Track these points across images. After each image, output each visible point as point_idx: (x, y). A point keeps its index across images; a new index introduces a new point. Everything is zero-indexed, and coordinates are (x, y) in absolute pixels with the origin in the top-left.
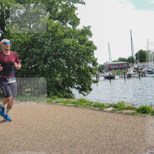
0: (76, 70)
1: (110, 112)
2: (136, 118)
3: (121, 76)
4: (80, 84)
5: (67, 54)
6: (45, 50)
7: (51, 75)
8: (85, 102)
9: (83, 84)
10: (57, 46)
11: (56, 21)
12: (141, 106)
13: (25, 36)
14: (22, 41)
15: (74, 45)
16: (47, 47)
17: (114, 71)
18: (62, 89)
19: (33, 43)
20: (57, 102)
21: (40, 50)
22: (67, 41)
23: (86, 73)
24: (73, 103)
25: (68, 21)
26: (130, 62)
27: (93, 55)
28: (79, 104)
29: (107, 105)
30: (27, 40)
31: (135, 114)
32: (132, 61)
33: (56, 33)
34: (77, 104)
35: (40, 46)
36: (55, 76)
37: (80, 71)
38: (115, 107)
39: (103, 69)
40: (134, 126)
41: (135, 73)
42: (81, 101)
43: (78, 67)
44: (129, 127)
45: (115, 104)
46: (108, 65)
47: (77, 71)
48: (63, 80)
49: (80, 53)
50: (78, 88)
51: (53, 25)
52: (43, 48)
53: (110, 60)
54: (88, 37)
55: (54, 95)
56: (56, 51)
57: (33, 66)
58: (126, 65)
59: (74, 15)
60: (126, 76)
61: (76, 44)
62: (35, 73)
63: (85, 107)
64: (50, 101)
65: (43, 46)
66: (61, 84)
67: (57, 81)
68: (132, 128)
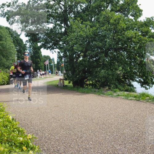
0: (137, 63)
4: (142, 77)
5: (128, 47)
6: (107, 43)
7: (112, 68)
8: (148, 96)
9: (145, 78)
10: (119, 38)
11: (117, 13)
13: (87, 29)
14: (84, 34)
15: (137, 37)
16: (109, 40)
18: (123, 82)
19: (95, 36)
20: (118, 95)
21: (102, 43)
22: (129, 33)
24: (135, 97)
25: (130, 13)
28: (141, 98)
30: (88, 33)
33: (118, 25)
34: (139, 98)
35: (102, 39)
36: (116, 69)
37: (142, 64)
42: (143, 94)
43: (140, 60)
47: (139, 65)
48: (124, 73)
49: (142, 45)
50: (139, 82)
51: (115, 18)
52: (105, 41)
54: (150, 28)
55: (115, 88)
56: (117, 43)
57: (95, 59)
59: (137, 6)
61: (138, 36)
62: (96, 66)
63: (148, 101)
64: (111, 94)
65: (105, 39)
66: (122, 77)
67: (118, 74)
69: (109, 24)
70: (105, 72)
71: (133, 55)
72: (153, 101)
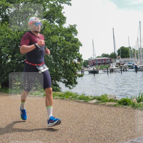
0: (62, 65)
1: (94, 104)
2: (118, 109)
3: (104, 71)
4: (66, 78)
5: (54, 51)
8: (71, 95)
9: (69, 78)
11: (44, 20)
12: (123, 99)
13: (15, 33)
14: (12, 38)
15: (61, 42)
17: (98, 66)
22: (54, 38)
23: (72, 68)
24: (60, 96)
25: (55, 20)
26: (112, 58)
27: (78, 52)
28: (65, 97)
29: (91, 98)
30: (16, 37)
31: (117, 106)
32: (114, 56)
33: (44, 30)
34: (63, 97)
37: (66, 66)
38: (99, 99)
39: (88, 64)
40: (116, 117)
41: (117, 68)
42: (67, 93)
43: (65, 63)
44: (111, 118)
45: (98, 97)
46: (92, 60)
47: (63, 67)
49: (66, 49)
50: (64, 82)
53: (94, 56)
54: (73, 35)
57: (23, 61)
58: (109, 60)
59: (61, 14)
60: (109, 71)
61: (63, 41)
63: (71, 99)
68: (114, 118)
71: (58, 58)
72: (75, 99)
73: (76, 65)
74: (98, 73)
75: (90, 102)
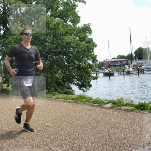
1: (109, 108)
2: (135, 114)
3: (119, 73)
4: (79, 80)
5: (67, 52)
6: (47, 47)
7: (51, 72)
8: (85, 98)
9: (82, 81)
10: (58, 43)
11: (57, 19)
12: (140, 103)
15: (75, 42)
16: (49, 44)
17: (113, 68)
18: (62, 85)
19: (34, 40)
20: (57, 98)
21: (42, 47)
23: (86, 70)
24: (73, 99)
25: (69, 19)
26: (129, 60)
27: (93, 52)
28: (78, 100)
29: (106, 102)
31: (134, 111)
32: (131, 58)
33: (57, 30)
34: (77, 100)
35: (41, 43)
36: (56, 73)
37: (80, 68)
38: (114, 103)
39: (102, 66)
40: (133, 122)
41: (134, 70)
42: (81, 97)
43: (78, 64)
44: (127, 123)
45: (114, 101)
46: (107, 62)
47: (77, 68)
48: (63, 76)
49: (80, 50)
50: (77, 85)
51: (55, 23)
52: (44, 45)
53: (110, 57)
54: (87, 34)
55: (54, 91)
56: (57, 48)
58: (126, 62)
59: (75, 13)
60: (125, 73)
61: (76, 41)
63: (85, 103)
64: (50, 97)
65: (44, 43)
66: (61, 81)
67: (58, 77)
68: (131, 124)
69: (48, 28)
70: (45, 75)
71: (72, 59)
72: (89, 103)
73: (91, 66)
74: (114, 75)
75: (104, 106)
